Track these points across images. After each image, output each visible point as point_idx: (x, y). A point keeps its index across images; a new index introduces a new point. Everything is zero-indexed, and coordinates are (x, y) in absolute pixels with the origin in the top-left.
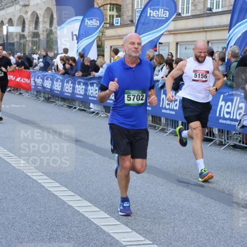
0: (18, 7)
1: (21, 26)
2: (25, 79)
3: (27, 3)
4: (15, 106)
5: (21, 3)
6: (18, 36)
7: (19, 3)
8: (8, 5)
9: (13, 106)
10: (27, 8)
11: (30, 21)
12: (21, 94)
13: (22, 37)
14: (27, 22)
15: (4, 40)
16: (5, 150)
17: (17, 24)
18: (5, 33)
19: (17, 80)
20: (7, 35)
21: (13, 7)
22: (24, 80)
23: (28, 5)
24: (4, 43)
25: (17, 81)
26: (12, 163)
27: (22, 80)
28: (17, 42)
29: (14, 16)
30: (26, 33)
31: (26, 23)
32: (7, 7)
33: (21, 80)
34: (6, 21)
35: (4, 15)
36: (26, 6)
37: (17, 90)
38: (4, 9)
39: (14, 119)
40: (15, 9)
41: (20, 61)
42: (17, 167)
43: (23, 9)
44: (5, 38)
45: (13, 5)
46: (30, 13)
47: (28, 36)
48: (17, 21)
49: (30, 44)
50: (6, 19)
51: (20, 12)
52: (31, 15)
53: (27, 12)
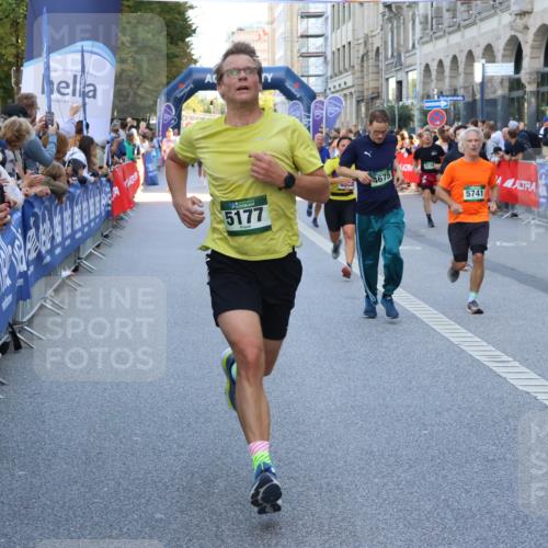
0: (506, 18)
1: (513, 59)
2: (523, 182)
3: (528, 8)
4: (505, 244)
5: (515, 8)
6: (506, 84)
7: (508, 8)
8: (486, 14)
9: (498, 243)
10: (526, 19)
11: (533, 48)
12: (515, 215)
13: (516, 84)
14: (526, 51)
15: (474, 95)
16: (491, 348)
17: (504, 56)
18: (478, 78)
19: (505, 185)
20: (482, 84)
21: (496, 19)
22: (521, 185)
23: (530, 13)
24: (474, 101)
25: (506, 188)
26: (508, 376)
27: (517, 185)
28: (504, 97)
29: (498, 38)
30: (524, 76)
31: (524, 53)
32: (481, 20)
33: (514, 184)
34: (478, 52)
35: (473, 38)
36: (523, 14)
37: (507, 207)
38: (474, 23)
39: (504, 274)
40: (499, 23)
41: (513, 141)
42: (521, 388)
43: (518, 21)
44: (477, 89)
45: (495, 14)
46: (533, 30)
47: (529, 83)
48: (505, 50)
49: (533, 100)
50: (478, 46)
51: (512, 28)
52: (536, 34)
53: (526, 28)
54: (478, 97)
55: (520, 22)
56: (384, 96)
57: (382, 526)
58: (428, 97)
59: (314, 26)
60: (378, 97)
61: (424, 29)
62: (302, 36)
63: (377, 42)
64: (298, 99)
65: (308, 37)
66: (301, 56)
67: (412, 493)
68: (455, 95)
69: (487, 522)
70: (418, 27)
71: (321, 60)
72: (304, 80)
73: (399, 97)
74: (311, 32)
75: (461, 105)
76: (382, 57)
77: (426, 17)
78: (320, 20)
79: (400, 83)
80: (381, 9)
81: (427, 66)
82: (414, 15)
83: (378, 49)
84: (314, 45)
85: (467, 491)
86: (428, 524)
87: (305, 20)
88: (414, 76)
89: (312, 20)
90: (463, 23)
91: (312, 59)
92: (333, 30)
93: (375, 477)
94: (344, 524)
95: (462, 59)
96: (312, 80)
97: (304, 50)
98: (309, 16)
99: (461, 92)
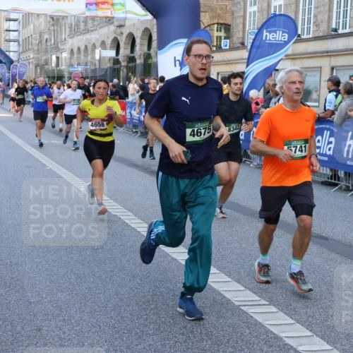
0: (112, 28)
3: (122, 23)
5: (116, 23)
6: (112, 61)
7: (113, 23)
8: (101, 25)
10: (122, 29)
11: (125, 44)
13: (116, 62)
14: (122, 45)
15: (95, 66)
17: (110, 47)
18: (97, 57)
20: (99, 60)
21: (107, 28)
23: (124, 26)
24: (96, 69)
28: (111, 67)
29: (108, 37)
30: (121, 57)
32: (100, 28)
34: (98, 44)
36: (120, 26)
38: (96, 30)
40: (109, 30)
43: (118, 30)
44: (97, 63)
45: (107, 25)
46: (125, 35)
47: (123, 61)
48: (111, 44)
49: (125, 70)
50: (98, 41)
51: (115, 33)
52: (127, 37)
53: (122, 33)
54: (98, 67)
55: (119, 31)
56: (50, 63)
57: (37, 282)
58: (72, 65)
59: (13, 25)
60: (47, 64)
61: (71, 31)
62: (6, 30)
63: (46, 36)
64: (5, 63)
65: (10, 31)
66: (6, 41)
67: (54, 266)
68: (86, 65)
69: (92, 280)
70: (68, 30)
71: (17, 43)
72: (7, 53)
73: (58, 65)
74: (11, 28)
75: (89, 71)
76: (49, 44)
77: (72, 25)
78: (16, 22)
79: (58, 58)
80: (49, 19)
81: (72, 50)
82: (65, 23)
83: (47, 39)
84: (13, 35)
85: (83, 265)
86: (61, 282)
87: (8, 22)
88: (65, 55)
89: (12, 22)
90: (91, 29)
91: (12, 43)
92: (23, 28)
93: (36, 258)
94: (18, 282)
95: (90, 47)
96: (11, 54)
97: (7, 38)
98: (10, 20)
99: (89, 64)
